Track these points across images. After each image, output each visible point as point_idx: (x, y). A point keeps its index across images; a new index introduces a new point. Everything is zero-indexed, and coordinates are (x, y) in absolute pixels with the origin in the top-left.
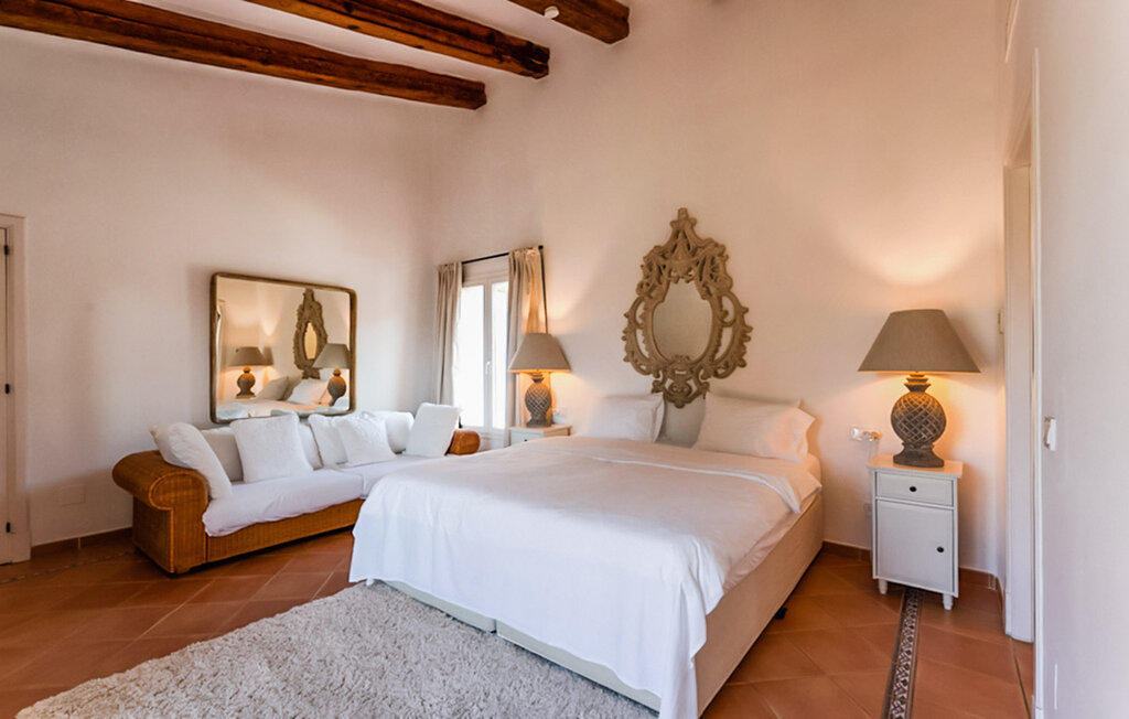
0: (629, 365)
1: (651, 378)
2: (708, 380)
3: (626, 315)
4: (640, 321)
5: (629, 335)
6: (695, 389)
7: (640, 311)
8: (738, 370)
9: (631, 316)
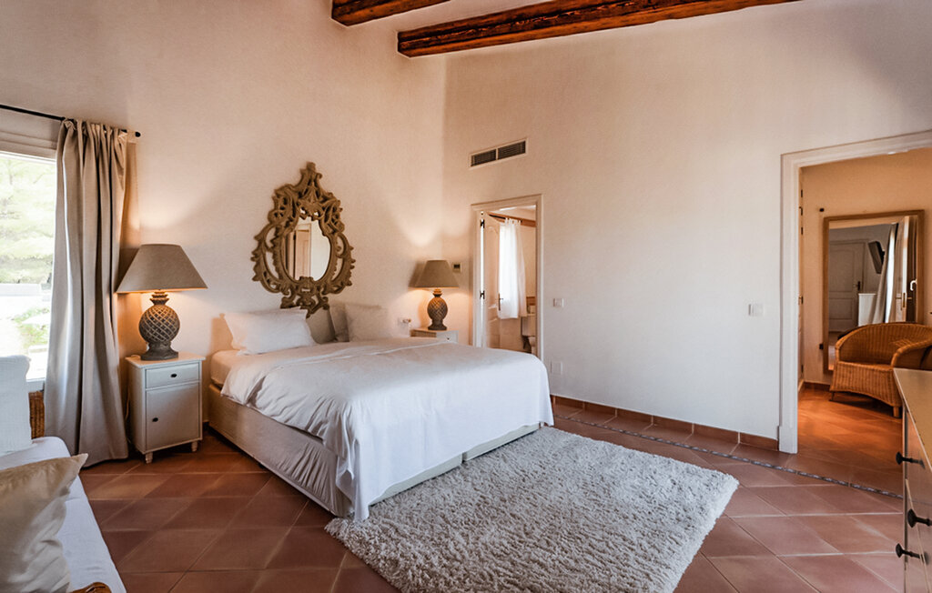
0: (259, 283)
1: (280, 295)
2: (327, 296)
3: (256, 238)
4: (270, 245)
5: (257, 256)
6: (317, 302)
7: (270, 235)
8: (347, 288)
9: (260, 238)
